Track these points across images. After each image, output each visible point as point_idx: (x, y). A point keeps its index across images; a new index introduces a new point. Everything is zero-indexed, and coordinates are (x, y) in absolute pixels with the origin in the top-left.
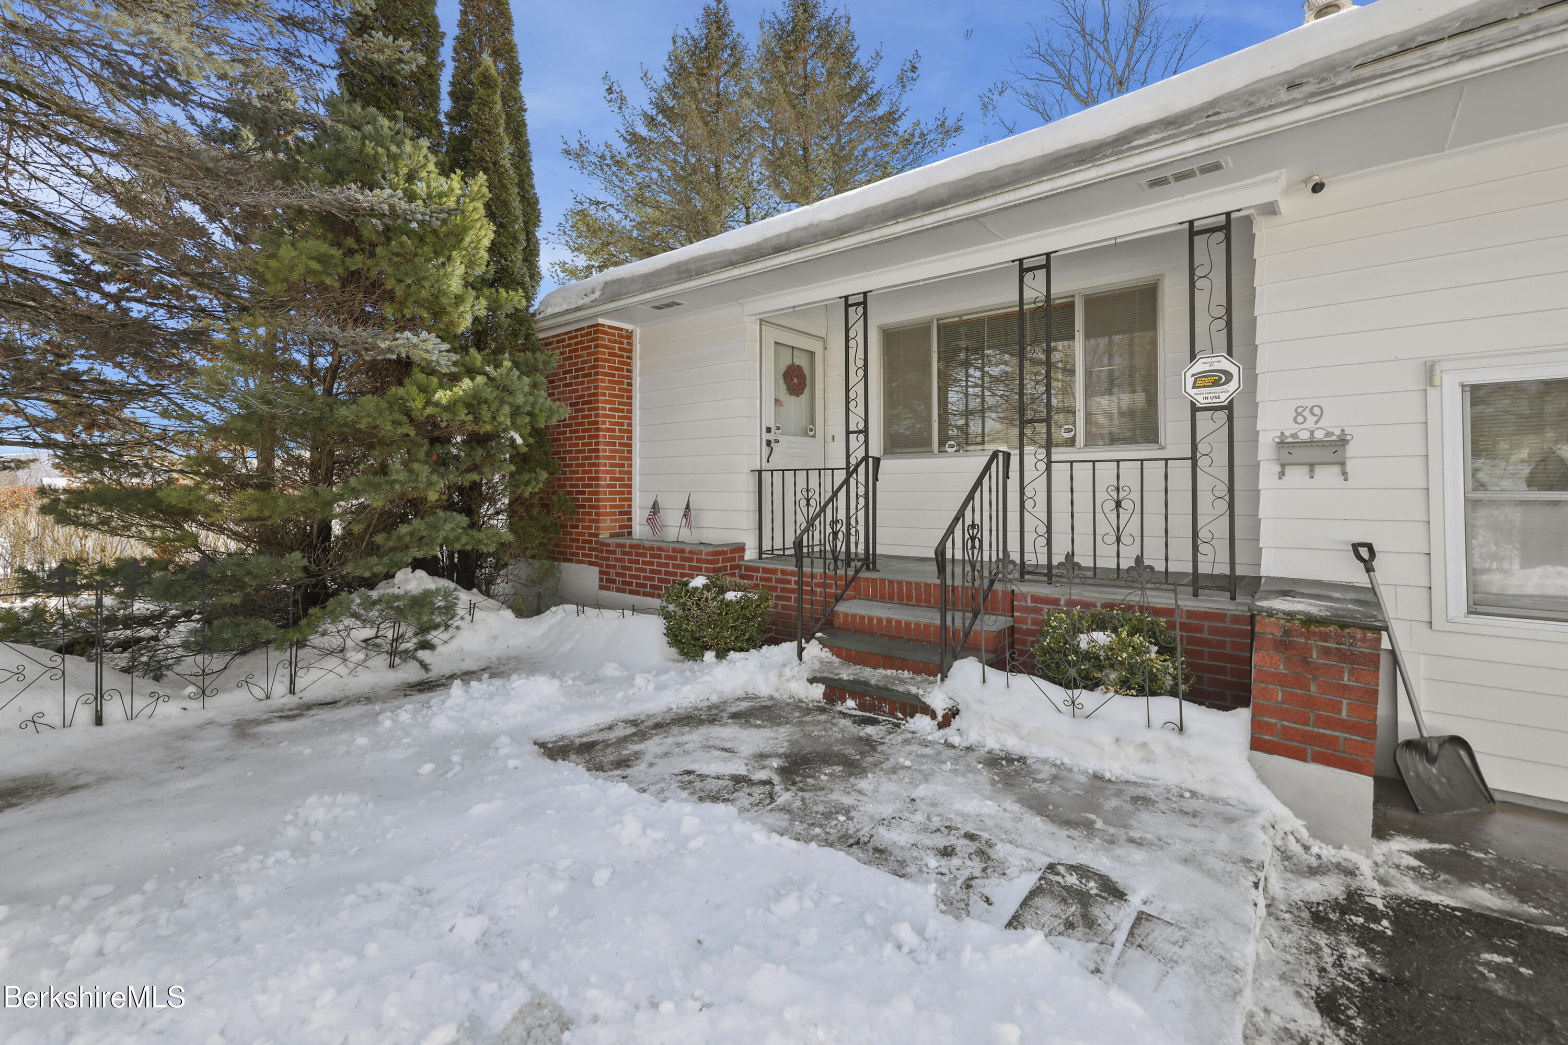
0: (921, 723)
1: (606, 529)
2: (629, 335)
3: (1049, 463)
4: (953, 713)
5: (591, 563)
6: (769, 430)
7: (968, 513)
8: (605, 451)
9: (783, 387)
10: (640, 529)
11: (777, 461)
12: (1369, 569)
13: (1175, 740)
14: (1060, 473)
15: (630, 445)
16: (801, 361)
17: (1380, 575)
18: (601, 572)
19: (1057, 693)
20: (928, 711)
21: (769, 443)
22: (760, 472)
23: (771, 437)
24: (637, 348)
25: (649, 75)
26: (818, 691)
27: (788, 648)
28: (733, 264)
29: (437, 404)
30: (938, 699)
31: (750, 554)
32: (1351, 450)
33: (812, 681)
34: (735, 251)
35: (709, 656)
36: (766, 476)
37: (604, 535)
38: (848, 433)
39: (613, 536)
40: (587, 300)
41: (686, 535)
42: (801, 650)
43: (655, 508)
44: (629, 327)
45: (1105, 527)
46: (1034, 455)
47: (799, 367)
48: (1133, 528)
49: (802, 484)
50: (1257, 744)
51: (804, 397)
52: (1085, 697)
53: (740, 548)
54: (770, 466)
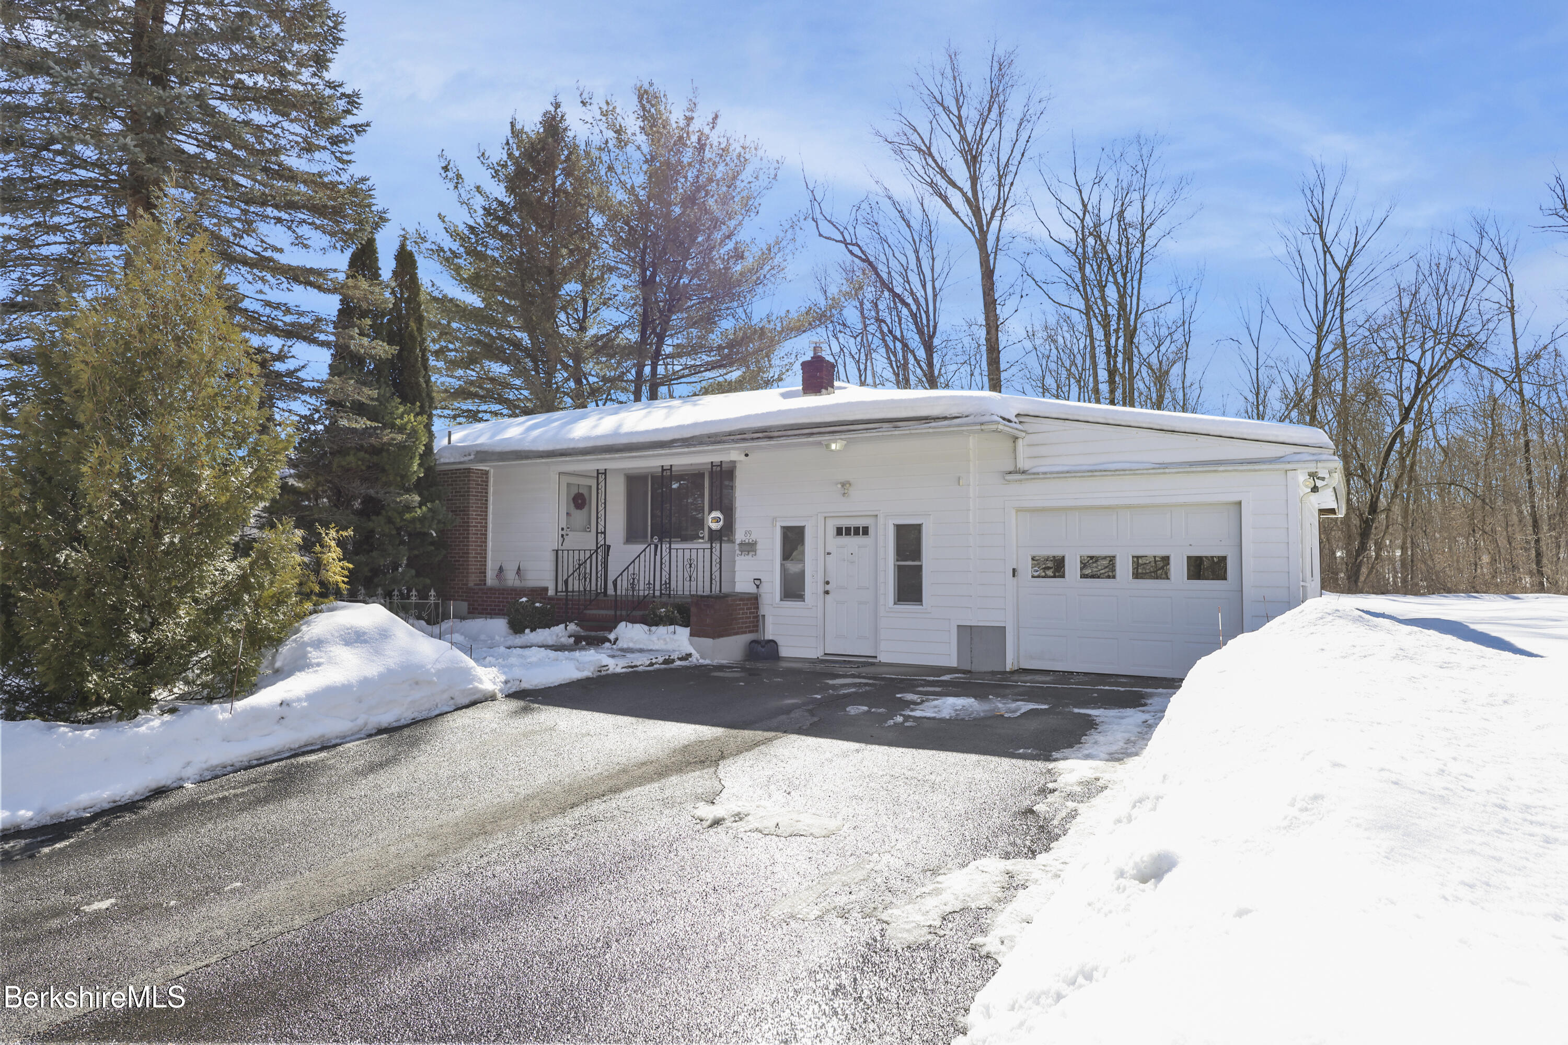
0: (607, 644)
1: (472, 581)
2: (486, 473)
3: (670, 549)
4: (617, 639)
5: (462, 600)
6: (563, 529)
7: (631, 568)
8: (472, 538)
9: (572, 505)
10: (491, 579)
11: (568, 544)
12: (758, 587)
13: (672, 636)
14: (673, 552)
15: (486, 535)
16: (584, 491)
17: (762, 590)
18: (469, 605)
19: (646, 628)
20: (609, 641)
21: (562, 536)
22: (557, 551)
23: (564, 533)
24: (491, 480)
25: (487, 155)
26: (572, 640)
27: (562, 626)
28: (542, 457)
29: (405, 520)
30: (612, 636)
31: (551, 593)
32: (758, 547)
33: (569, 637)
34: (543, 452)
35: (527, 631)
36: (560, 552)
37: (471, 584)
38: (597, 533)
39: (475, 585)
40: (466, 459)
41: (517, 583)
42: (566, 626)
43: (501, 569)
44: (487, 469)
45: (686, 575)
46: (665, 546)
47: (582, 495)
48: (694, 575)
49: (576, 557)
50: (691, 635)
51: (585, 510)
52: (653, 628)
53: (546, 589)
54: (563, 548)
